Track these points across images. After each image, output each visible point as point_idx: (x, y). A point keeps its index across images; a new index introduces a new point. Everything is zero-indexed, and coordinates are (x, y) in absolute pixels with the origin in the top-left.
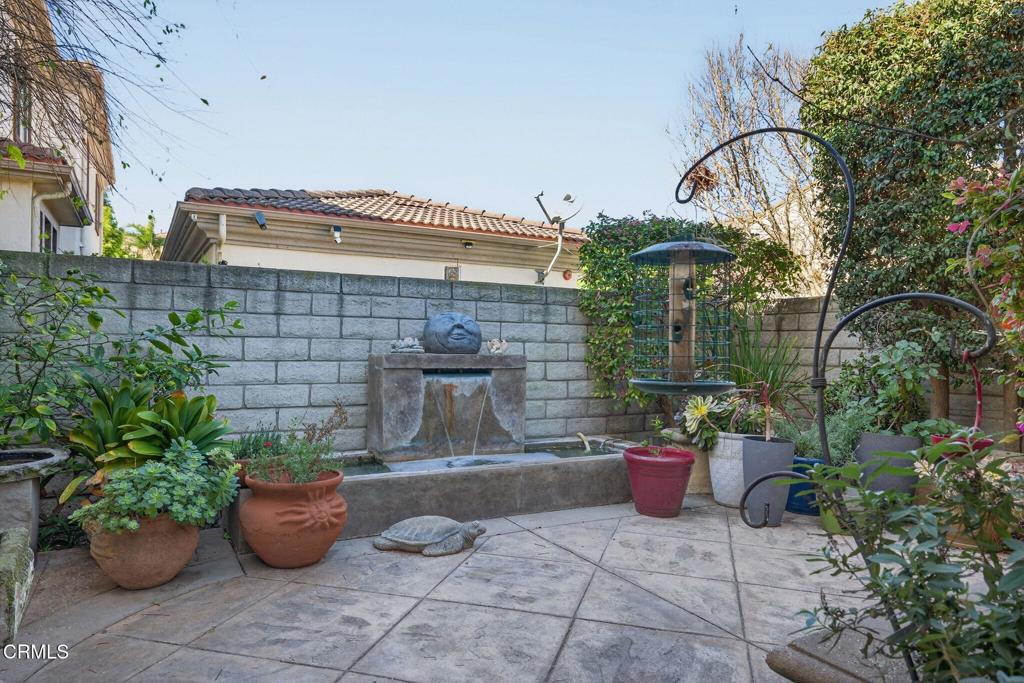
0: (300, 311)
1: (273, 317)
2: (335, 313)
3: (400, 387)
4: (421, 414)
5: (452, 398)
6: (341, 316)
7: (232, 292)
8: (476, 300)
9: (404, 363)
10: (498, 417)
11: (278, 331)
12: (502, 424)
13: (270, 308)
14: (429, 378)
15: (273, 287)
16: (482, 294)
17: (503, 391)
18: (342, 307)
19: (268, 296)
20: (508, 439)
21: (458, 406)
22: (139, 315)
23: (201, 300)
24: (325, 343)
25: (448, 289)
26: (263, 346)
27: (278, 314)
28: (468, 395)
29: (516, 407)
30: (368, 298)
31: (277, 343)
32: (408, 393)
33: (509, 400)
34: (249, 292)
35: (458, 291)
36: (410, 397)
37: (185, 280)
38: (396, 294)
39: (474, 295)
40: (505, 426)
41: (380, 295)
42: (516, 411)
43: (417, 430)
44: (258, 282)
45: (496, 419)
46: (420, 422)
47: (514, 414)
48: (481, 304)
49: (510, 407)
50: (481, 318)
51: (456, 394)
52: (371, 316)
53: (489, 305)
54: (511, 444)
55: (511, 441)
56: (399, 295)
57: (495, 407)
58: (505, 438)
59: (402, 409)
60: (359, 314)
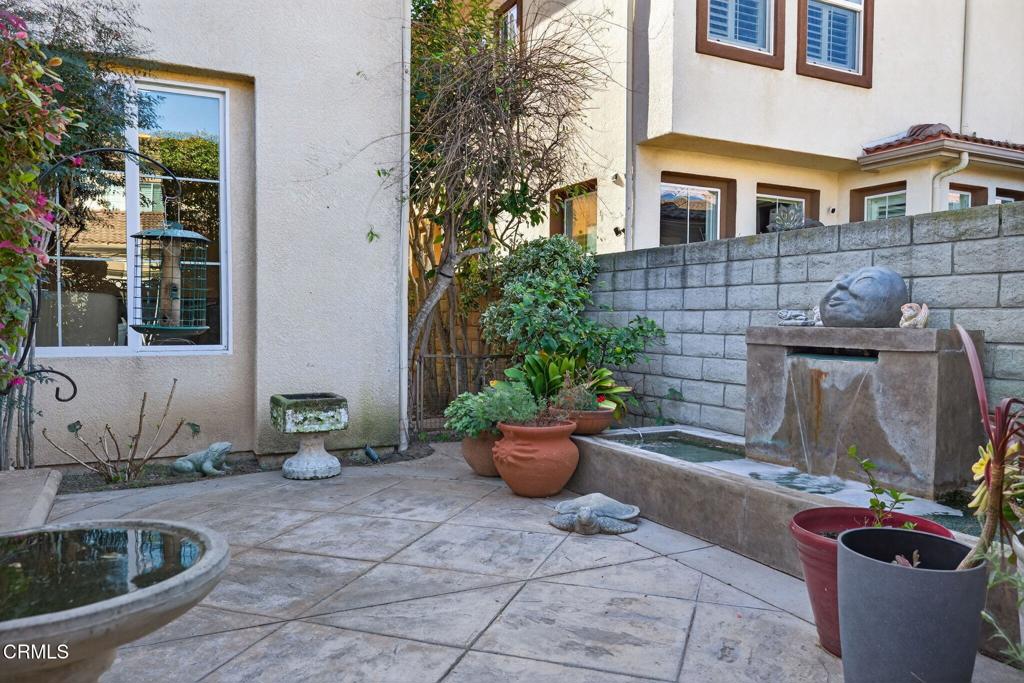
0: (744, 281)
1: (723, 289)
2: (773, 281)
3: (763, 368)
4: (783, 405)
5: (820, 390)
6: (778, 283)
7: (697, 267)
8: (953, 240)
9: (765, 338)
10: (885, 429)
11: (726, 304)
12: (891, 442)
13: (721, 280)
14: (795, 359)
15: (724, 259)
16: (962, 229)
17: (894, 387)
18: (778, 272)
19: (720, 268)
20: (903, 469)
21: (829, 402)
22: (652, 294)
23: (679, 279)
24: (764, 315)
25: (905, 230)
26: (715, 319)
27: (727, 285)
28: (842, 388)
29: (916, 418)
30: (804, 258)
31: (726, 315)
32: (771, 376)
33: (905, 404)
34: (709, 266)
35: (921, 231)
36: (773, 382)
37: (672, 262)
38: (836, 249)
39: (946, 233)
40: (898, 445)
41: (818, 252)
42: (917, 423)
43: (779, 425)
44: (713, 254)
45: (880, 430)
46: (782, 415)
47: (914, 428)
48: (961, 246)
49: (906, 417)
50: (962, 269)
51: (825, 384)
52: (807, 281)
53: (977, 245)
54: (907, 479)
55: (908, 472)
56: (839, 250)
57: (880, 412)
58: (897, 467)
59: (764, 395)
60: (794, 280)
